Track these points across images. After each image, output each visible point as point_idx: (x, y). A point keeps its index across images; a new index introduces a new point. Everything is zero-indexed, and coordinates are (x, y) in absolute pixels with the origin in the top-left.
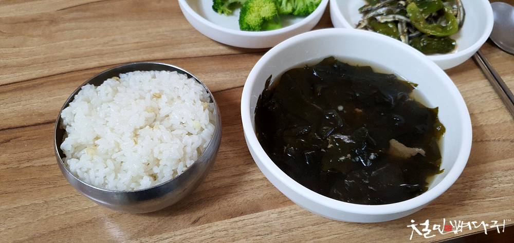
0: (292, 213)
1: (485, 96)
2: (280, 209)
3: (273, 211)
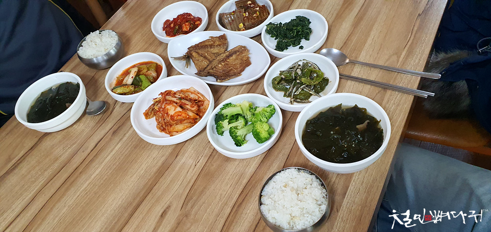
0: (357, 177)
1: (355, 86)
2: (352, 181)
3: (351, 183)
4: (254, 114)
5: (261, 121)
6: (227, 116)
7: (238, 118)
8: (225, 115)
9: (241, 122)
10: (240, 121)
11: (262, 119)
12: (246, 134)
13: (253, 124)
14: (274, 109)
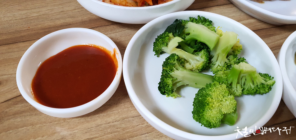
4: (229, 66)
5: (230, 86)
6: (189, 34)
7: (200, 51)
8: (187, 31)
9: (199, 60)
10: (198, 58)
11: (234, 85)
12: (187, 85)
13: (213, 78)
14: (270, 88)
